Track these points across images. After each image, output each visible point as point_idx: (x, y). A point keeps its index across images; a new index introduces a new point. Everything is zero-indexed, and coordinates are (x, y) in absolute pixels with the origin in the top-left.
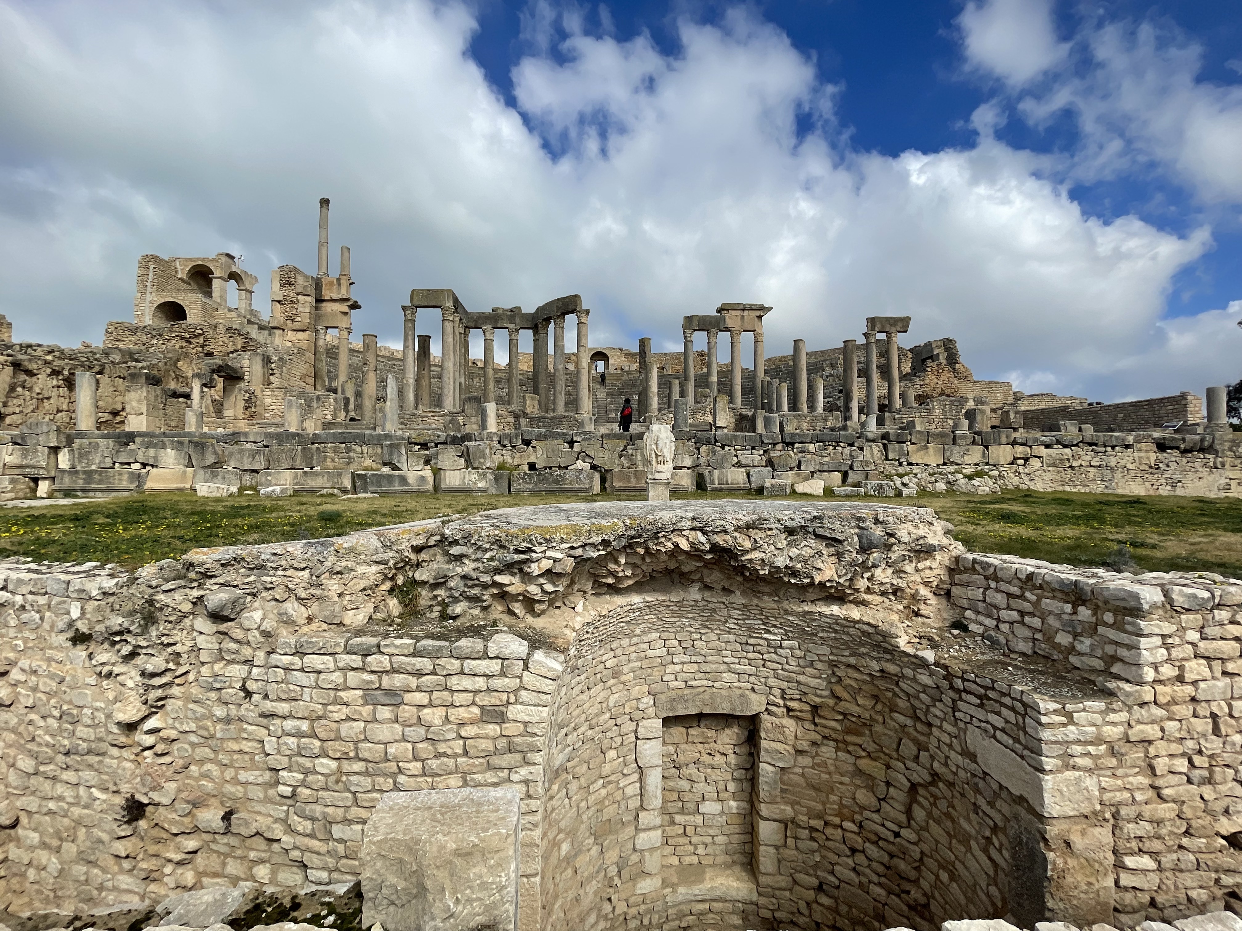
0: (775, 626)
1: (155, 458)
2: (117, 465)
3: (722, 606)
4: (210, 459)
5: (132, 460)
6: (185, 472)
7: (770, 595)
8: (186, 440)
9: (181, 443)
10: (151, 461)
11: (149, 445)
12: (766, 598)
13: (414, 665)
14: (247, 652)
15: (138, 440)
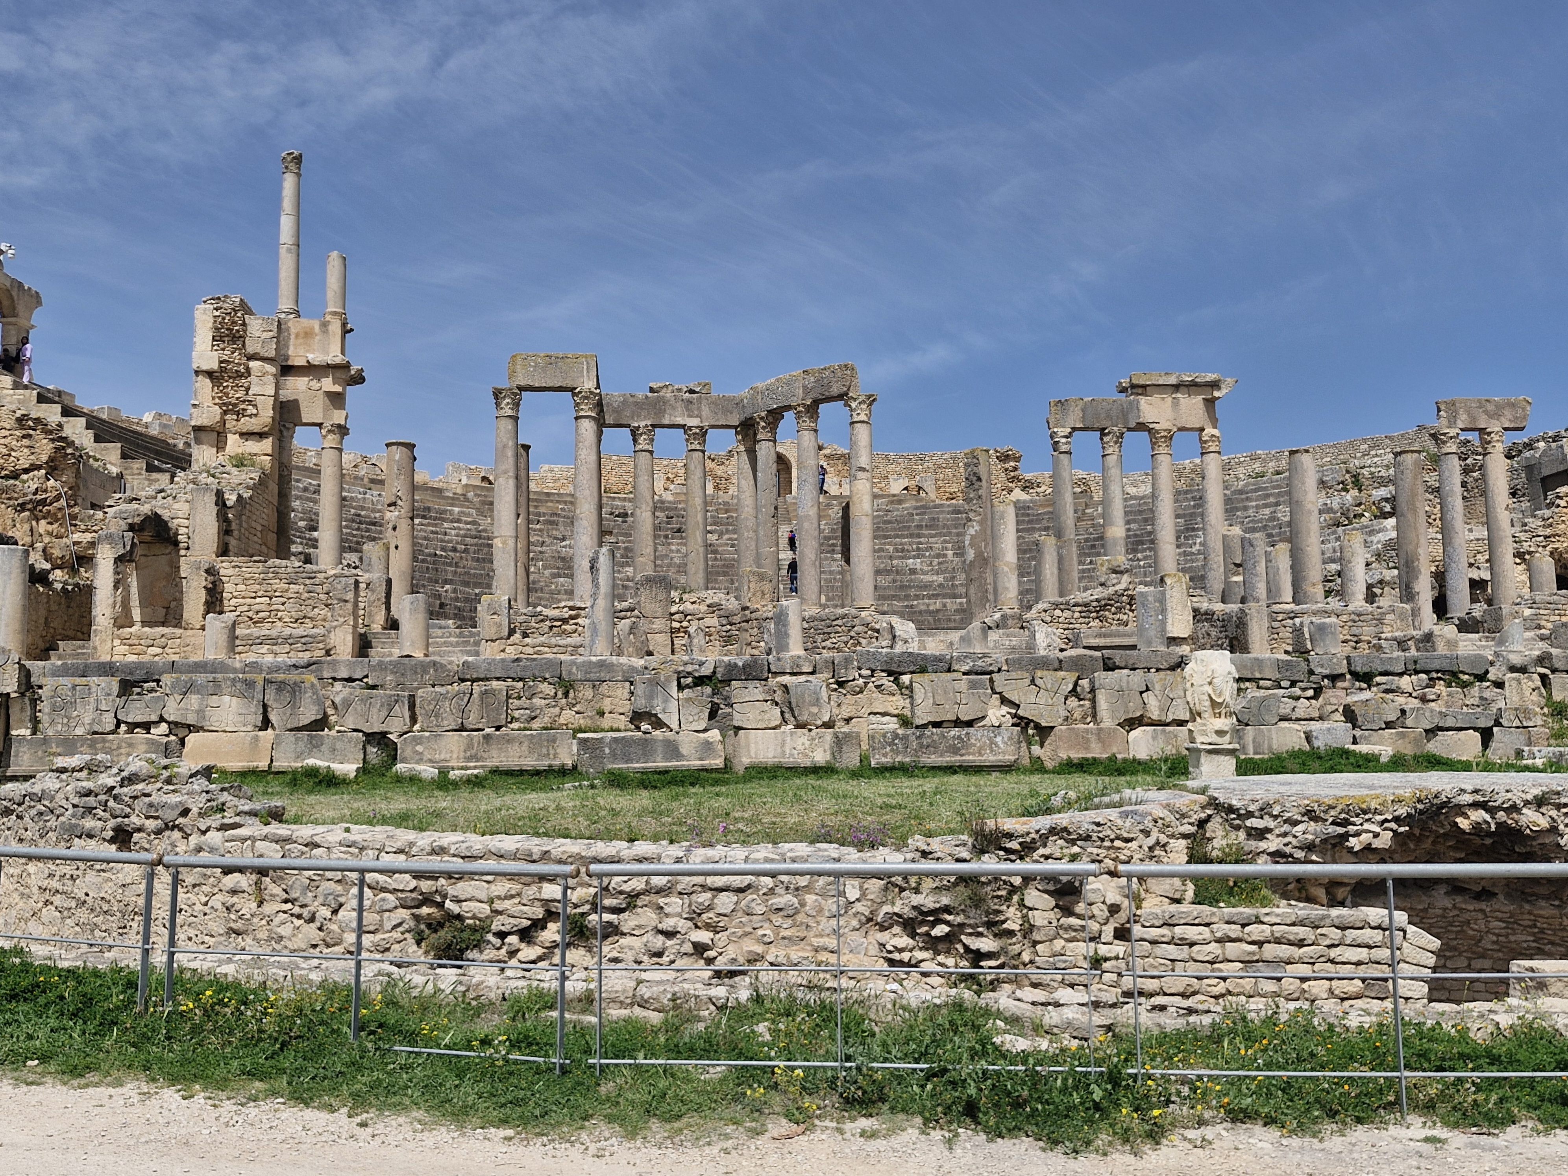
0: (1552, 943)
1: (200, 712)
2: (123, 727)
3: (1480, 916)
4: (308, 714)
5: (154, 718)
6: (256, 739)
7: (1547, 898)
8: (259, 679)
9: (250, 684)
10: (191, 720)
11: (187, 690)
12: (1543, 903)
13: (1297, 934)
14: (1094, 926)
15: (167, 679)
